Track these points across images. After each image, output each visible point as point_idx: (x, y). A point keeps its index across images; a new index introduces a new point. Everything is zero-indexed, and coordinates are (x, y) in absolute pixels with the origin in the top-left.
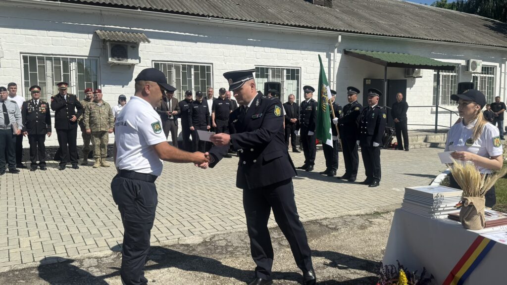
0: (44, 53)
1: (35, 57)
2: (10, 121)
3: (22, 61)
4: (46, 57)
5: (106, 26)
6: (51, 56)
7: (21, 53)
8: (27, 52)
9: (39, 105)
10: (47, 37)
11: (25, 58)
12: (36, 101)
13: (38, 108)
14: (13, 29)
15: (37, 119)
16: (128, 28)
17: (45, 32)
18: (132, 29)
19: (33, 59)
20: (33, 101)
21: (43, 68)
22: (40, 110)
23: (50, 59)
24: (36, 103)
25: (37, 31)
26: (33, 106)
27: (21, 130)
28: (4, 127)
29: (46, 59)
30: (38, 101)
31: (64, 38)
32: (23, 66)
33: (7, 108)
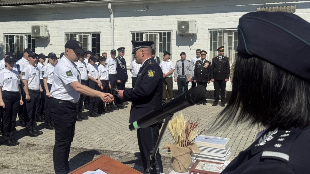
0: (222, 28)
1: (216, 32)
2: (185, 73)
3: (210, 34)
4: (224, 31)
5: (266, 4)
6: (227, 30)
7: (209, 29)
8: (212, 28)
9: (204, 63)
10: (225, 17)
11: (211, 32)
12: (203, 61)
13: (203, 65)
14: (205, 15)
15: (201, 72)
16: (284, 3)
17: (224, 14)
18: (287, 3)
19: (216, 33)
20: (201, 61)
21: (221, 38)
22: (204, 66)
23: (226, 32)
24: (203, 62)
25: (219, 14)
26: (200, 64)
27: (192, 79)
28: (181, 77)
29: (224, 32)
30: (204, 60)
31: (236, 16)
32: (210, 37)
33: (185, 65)
